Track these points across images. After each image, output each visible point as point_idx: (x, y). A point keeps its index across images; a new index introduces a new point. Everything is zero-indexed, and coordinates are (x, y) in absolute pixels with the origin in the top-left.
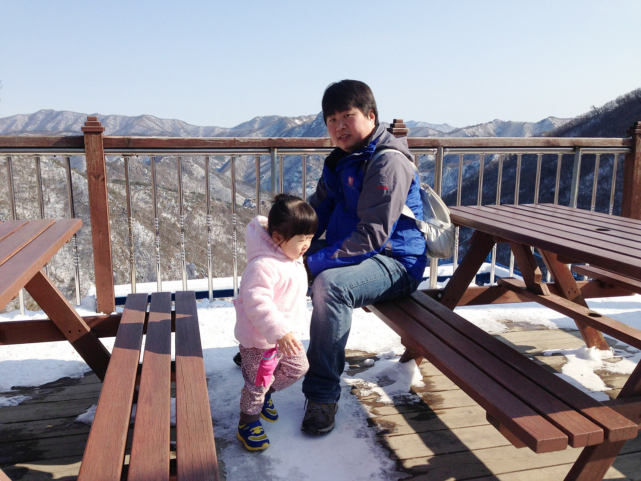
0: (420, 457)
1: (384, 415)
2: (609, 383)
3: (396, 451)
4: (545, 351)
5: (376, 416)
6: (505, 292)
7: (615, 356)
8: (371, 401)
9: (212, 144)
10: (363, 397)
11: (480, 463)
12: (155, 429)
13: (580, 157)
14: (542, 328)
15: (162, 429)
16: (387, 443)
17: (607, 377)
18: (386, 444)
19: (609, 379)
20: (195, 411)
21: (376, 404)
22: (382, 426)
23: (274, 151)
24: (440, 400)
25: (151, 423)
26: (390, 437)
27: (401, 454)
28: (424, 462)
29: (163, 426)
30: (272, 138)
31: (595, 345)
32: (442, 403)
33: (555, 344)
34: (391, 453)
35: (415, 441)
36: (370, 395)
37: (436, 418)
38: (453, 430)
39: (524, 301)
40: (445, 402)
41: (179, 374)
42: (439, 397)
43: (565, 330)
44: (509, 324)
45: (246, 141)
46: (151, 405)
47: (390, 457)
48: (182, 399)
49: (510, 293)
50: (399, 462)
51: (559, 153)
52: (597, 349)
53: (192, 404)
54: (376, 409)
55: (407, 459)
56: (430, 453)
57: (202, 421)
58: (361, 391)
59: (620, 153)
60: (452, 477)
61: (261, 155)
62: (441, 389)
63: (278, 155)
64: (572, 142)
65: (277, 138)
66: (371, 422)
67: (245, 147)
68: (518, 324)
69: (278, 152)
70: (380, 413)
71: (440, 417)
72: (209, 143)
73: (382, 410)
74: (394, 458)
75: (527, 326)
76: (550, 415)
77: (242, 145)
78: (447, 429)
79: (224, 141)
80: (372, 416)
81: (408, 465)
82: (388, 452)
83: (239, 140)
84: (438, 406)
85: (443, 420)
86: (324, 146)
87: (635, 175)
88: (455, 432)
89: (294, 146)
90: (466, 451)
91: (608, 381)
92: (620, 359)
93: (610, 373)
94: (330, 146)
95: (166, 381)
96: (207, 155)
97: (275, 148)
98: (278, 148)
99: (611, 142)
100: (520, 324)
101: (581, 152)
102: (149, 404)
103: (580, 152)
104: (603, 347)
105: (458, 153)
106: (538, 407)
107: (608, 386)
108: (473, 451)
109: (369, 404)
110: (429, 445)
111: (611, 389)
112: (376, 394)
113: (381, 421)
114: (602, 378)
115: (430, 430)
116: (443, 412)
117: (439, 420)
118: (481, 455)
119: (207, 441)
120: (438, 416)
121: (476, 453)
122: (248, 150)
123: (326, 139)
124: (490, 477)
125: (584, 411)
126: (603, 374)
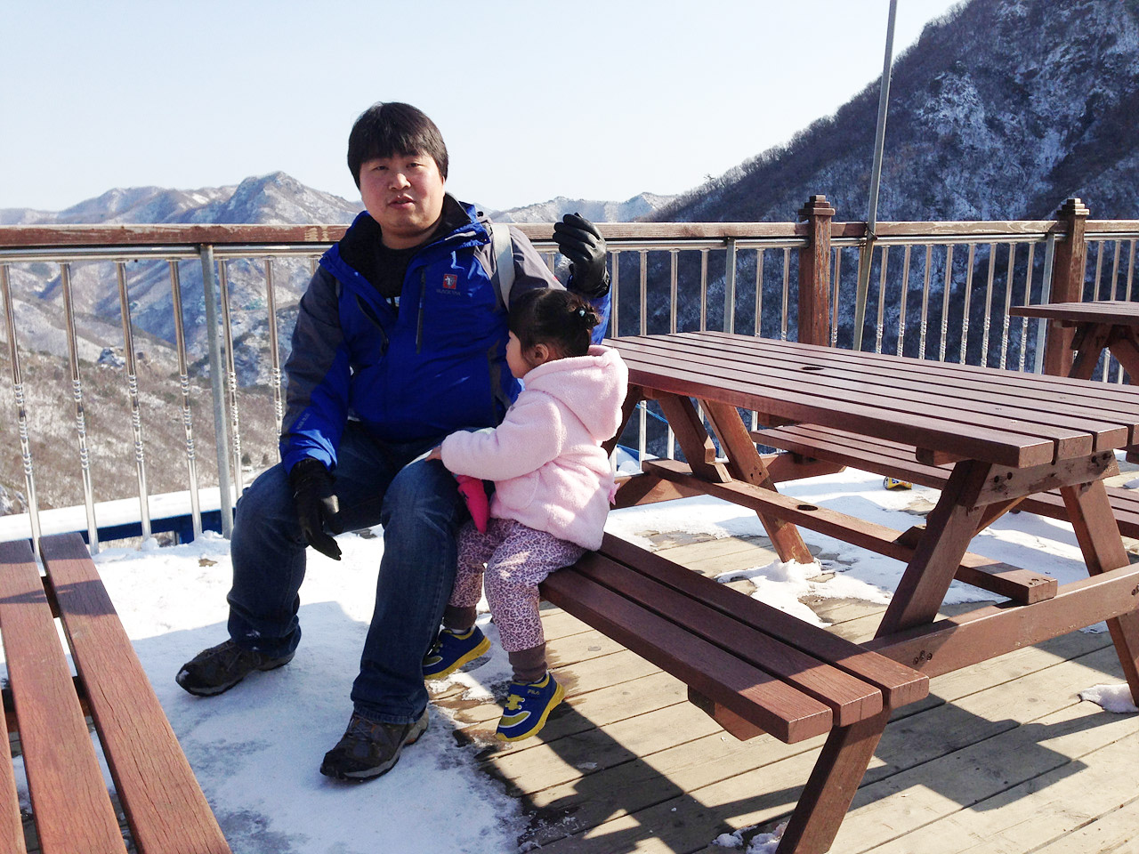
0: (561, 784)
1: (481, 722)
2: (825, 616)
3: (516, 781)
4: (719, 575)
5: (468, 725)
6: (655, 483)
7: (824, 572)
8: (452, 699)
9: (76, 238)
10: (438, 694)
11: (658, 778)
12: (84, 816)
13: (735, 254)
14: (705, 538)
15: (98, 814)
16: (498, 769)
17: (819, 606)
18: (496, 772)
19: (823, 609)
20: (157, 768)
21: (462, 704)
22: (483, 741)
23: (207, 250)
24: (571, 680)
25: (70, 804)
26: (499, 757)
27: (527, 784)
28: (568, 791)
29: (98, 807)
30: (201, 225)
31: (792, 557)
32: (576, 686)
33: (731, 563)
34: (509, 786)
35: (546, 757)
36: (449, 689)
37: (572, 712)
38: (603, 728)
39: (685, 496)
40: (580, 681)
41: (99, 700)
42: (569, 676)
43: (740, 537)
44: (654, 536)
45: (147, 231)
46: (57, 769)
47: (507, 794)
48: (122, 749)
49: (665, 485)
50: (526, 800)
51: (703, 248)
52: (797, 563)
53: (147, 756)
54: (465, 712)
55: (537, 792)
56: (575, 774)
57: (178, 785)
58: (432, 685)
59: (792, 247)
60: (620, 808)
61: (179, 258)
62: (569, 662)
63: (215, 257)
64: (721, 230)
65: (210, 225)
66: (461, 738)
67: (145, 242)
68: (668, 536)
69: (215, 252)
70: (473, 719)
71: (578, 708)
72: (68, 236)
73: (475, 713)
74: (515, 794)
75: (684, 539)
76: (794, 677)
77: (139, 239)
78: (594, 728)
79: (99, 231)
80: (461, 725)
81: (542, 800)
82: (503, 786)
83: (132, 229)
84: (570, 692)
85: (584, 714)
86: (306, 240)
87: (816, 281)
88: (608, 730)
89: (246, 239)
90: (633, 759)
91: (822, 613)
92: (832, 576)
93: (822, 599)
94: (317, 240)
95: (75, 720)
96: (66, 261)
97: (207, 244)
98: (214, 244)
99: (777, 229)
100: (672, 536)
101: (737, 246)
102: (53, 770)
103: (735, 246)
104: (805, 558)
105: (545, 250)
106: (772, 666)
107: (825, 620)
108: (644, 759)
109: (450, 705)
110: (571, 760)
111: (830, 624)
112: (458, 685)
113: (478, 733)
114: (812, 608)
115: (567, 733)
116: (582, 699)
117: (578, 715)
118: (658, 763)
119: (203, 823)
120: (573, 707)
121: (650, 761)
122: (154, 249)
123: (309, 228)
124: (680, 798)
125: (841, 663)
126: (810, 601)
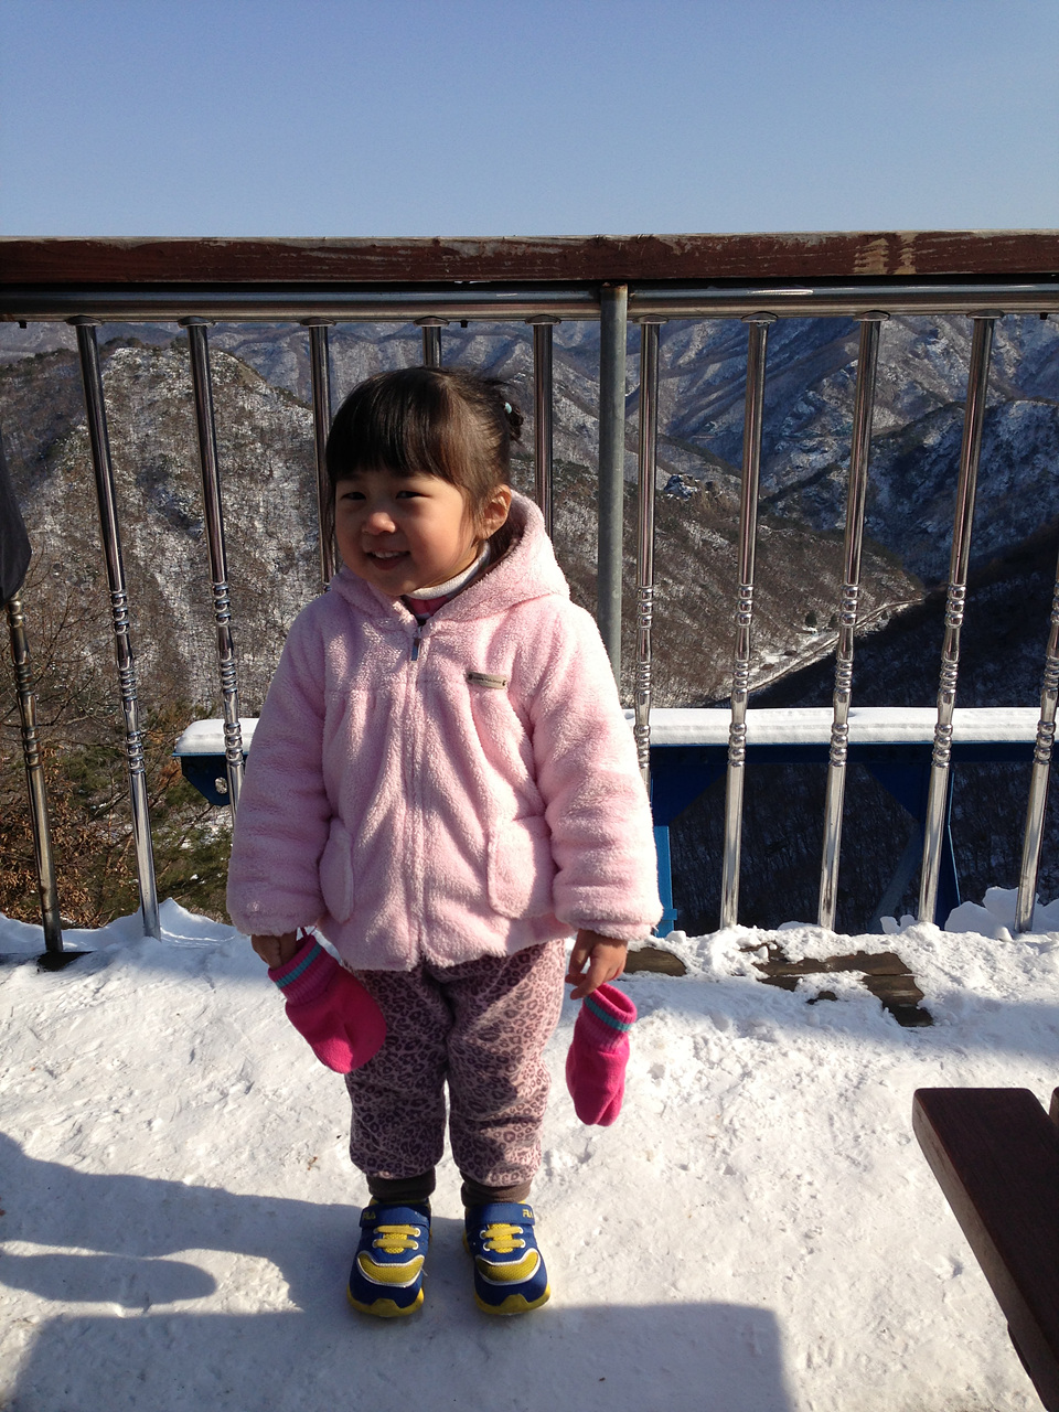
23: (614, 297)
45: (489, 252)
61: (554, 318)
63: (634, 316)
67: (484, 278)
69: (632, 302)
77: (471, 271)
79: (386, 252)
83: (455, 248)
86: (857, 271)
89: (710, 271)
94: (883, 271)
97: (618, 283)
98: (631, 284)
122: (500, 296)
123: (868, 237)
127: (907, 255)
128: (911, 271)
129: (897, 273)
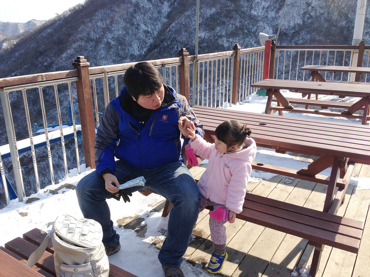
0: (236, 270)
1: (191, 255)
3: (222, 273)
27: (226, 273)
28: (239, 272)
55: (232, 275)
56: (236, 265)
59: (178, 66)
60: (258, 273)
64: (161, 62)
70: (187, 254)
76: (340, 232)
86: (38, 81)
87: (185, 76)
89: (16, 83)
101: (166, 67)
105: (114, 75)
110: (230, 261)
121: (251, 254)
127: (44, 78)
128: (45, 80)
129: (43, 80)
